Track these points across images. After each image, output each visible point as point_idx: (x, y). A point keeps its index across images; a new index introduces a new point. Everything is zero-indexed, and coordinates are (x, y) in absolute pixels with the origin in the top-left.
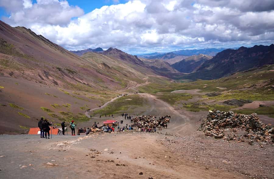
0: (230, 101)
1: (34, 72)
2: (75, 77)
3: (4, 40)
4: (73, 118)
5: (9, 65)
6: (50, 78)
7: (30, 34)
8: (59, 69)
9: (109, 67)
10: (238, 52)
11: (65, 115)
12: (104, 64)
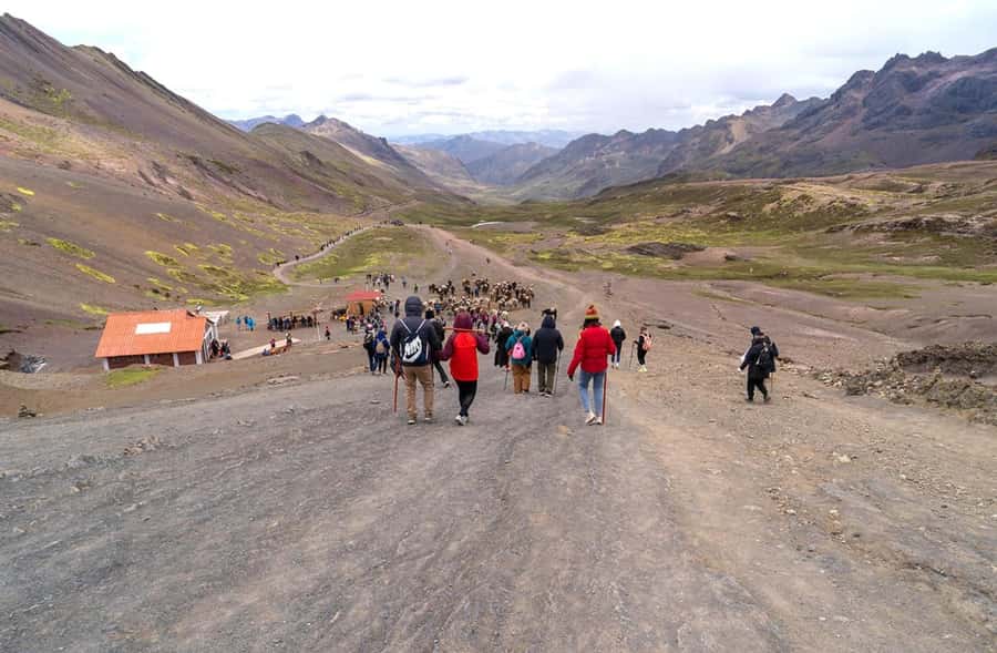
0: (644, 246)
1: (126, 165)
2: (235, 182)
3: (44, 78)
4: (243, 283)
5: (58, 144)
6: (170, 180)
7: (114, 67)
8: (195, 161)
9: (319, 162)
10: (614, 141)
11: (217, 275)
12: (308, 155)
